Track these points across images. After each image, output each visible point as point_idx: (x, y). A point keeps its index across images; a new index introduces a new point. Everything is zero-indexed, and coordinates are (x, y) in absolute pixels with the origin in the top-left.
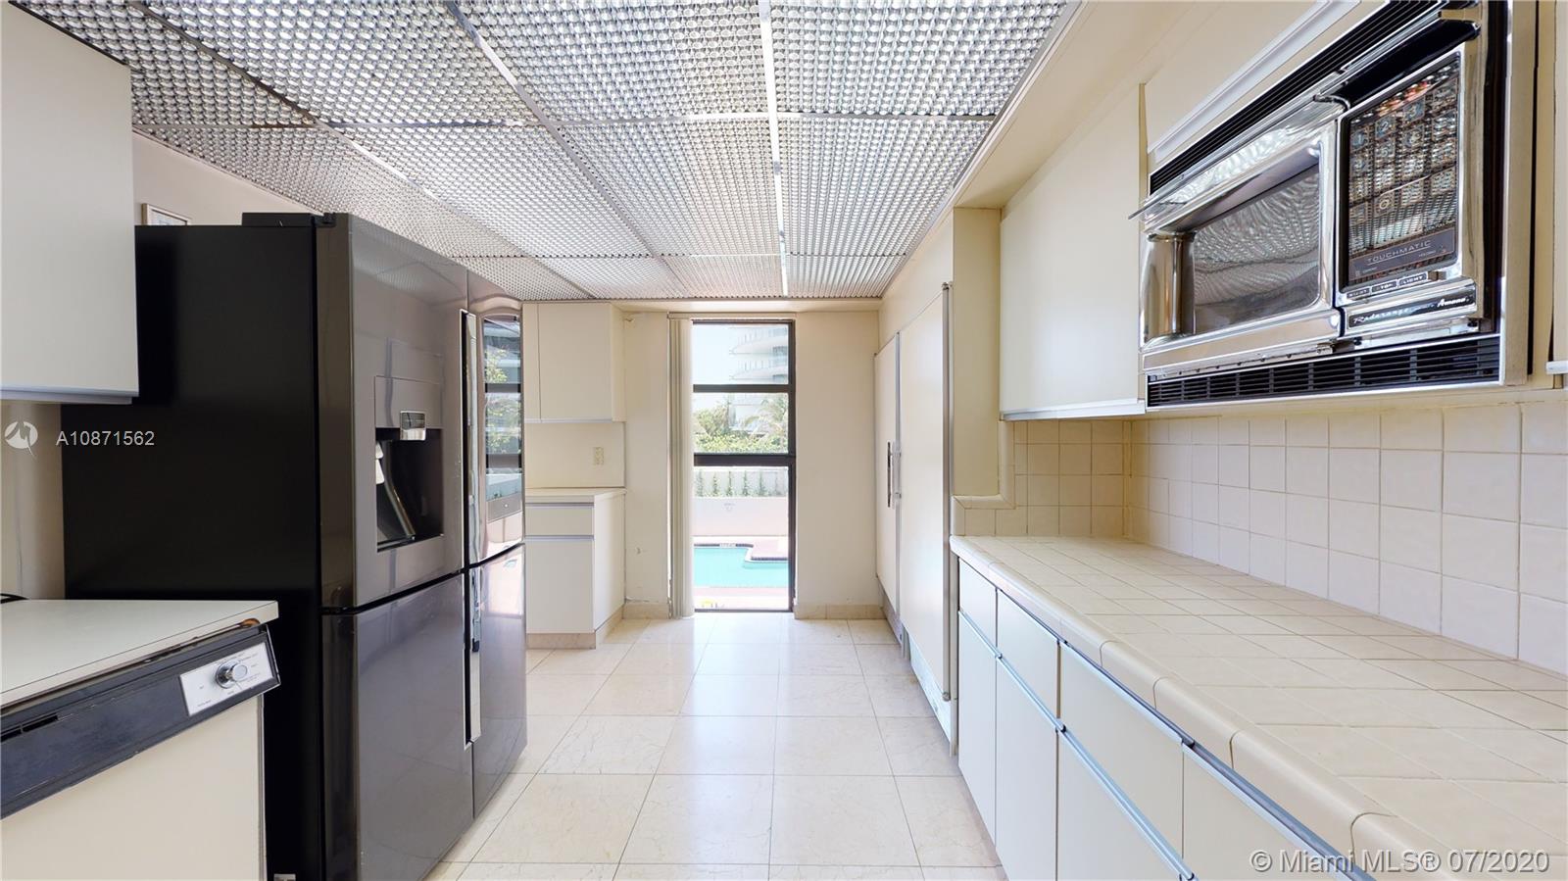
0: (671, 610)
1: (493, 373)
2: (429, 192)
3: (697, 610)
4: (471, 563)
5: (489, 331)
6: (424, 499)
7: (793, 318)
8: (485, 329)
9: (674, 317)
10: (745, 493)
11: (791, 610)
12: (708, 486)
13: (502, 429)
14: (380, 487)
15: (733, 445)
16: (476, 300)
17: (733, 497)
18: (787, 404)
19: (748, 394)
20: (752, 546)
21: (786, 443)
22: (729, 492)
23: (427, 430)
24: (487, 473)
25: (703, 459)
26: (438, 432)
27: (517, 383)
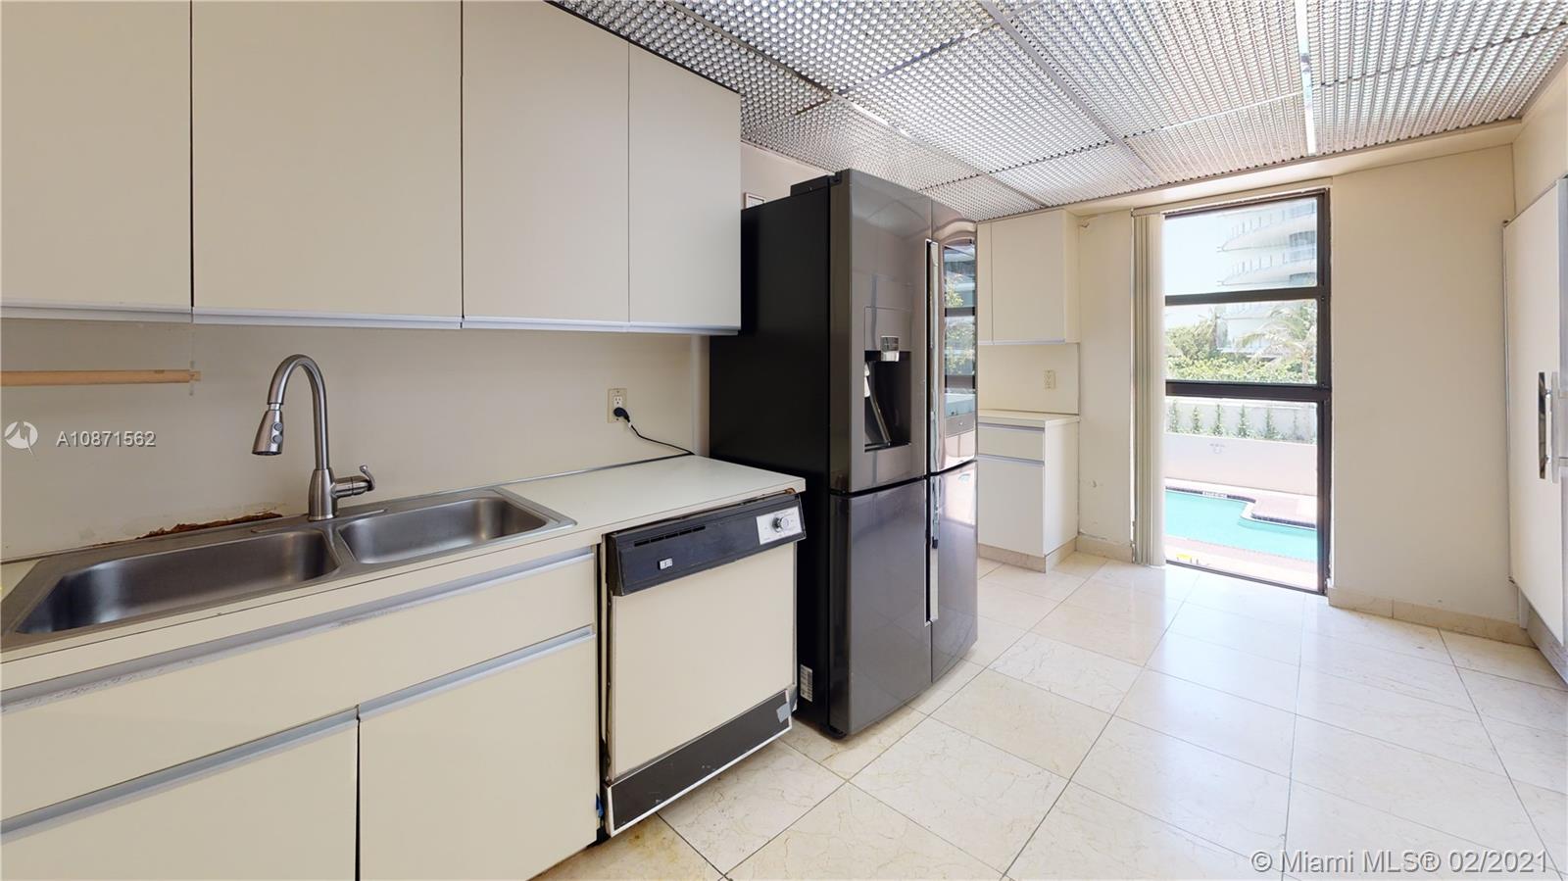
0: (1135, 554)
1: (952, 297)
2: (903, 132)
3: (1168, 562)
4: (932, 471)
5: (949, 257)
6: (897, 412)
7: (1326, 187)
8: (946, 255)
9: (1141, 214)
10: (1243, 432)
11: (1322, 591)
12: (1186, 420)
13: (958, 352)
14: (867, 399)
15: (1224, 371)
16: (938, 229)
17: (1224, 437)
18: (1315, 316)
19: (1247, 304)
20: (1253, 501)
21: (1314, 370)
22: (1217, 430)
23: (900, 353)
24: (946, 392)
25: (1177, 388)
26: (908, 353)
27: (972, 306)
